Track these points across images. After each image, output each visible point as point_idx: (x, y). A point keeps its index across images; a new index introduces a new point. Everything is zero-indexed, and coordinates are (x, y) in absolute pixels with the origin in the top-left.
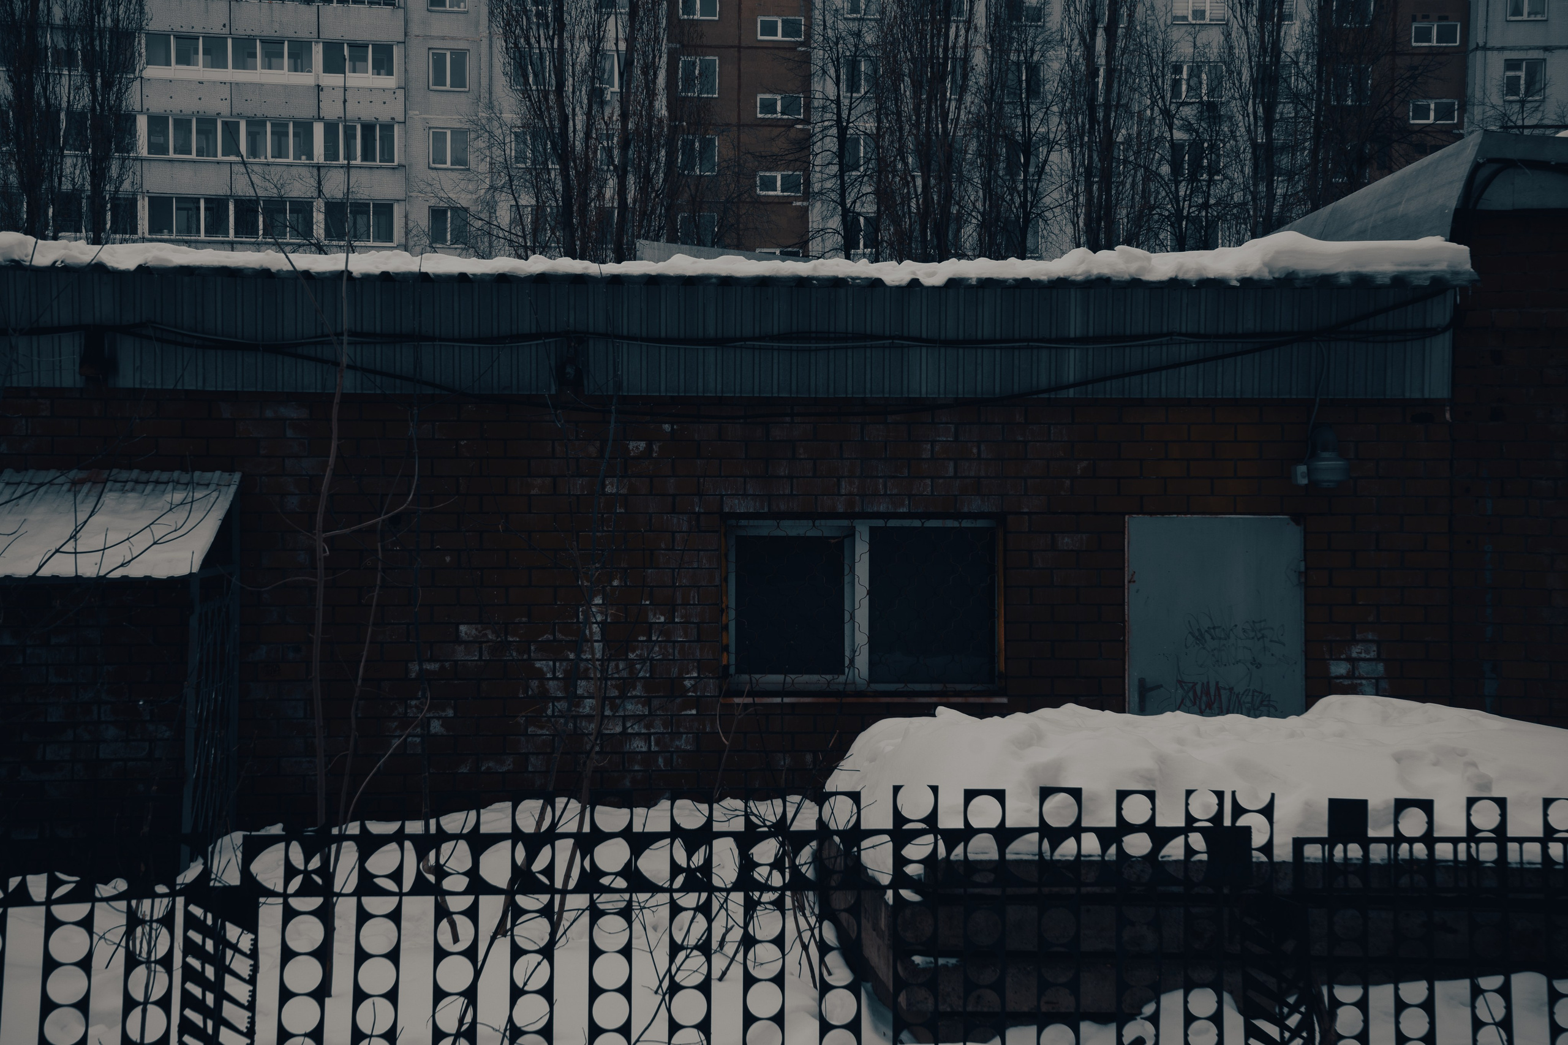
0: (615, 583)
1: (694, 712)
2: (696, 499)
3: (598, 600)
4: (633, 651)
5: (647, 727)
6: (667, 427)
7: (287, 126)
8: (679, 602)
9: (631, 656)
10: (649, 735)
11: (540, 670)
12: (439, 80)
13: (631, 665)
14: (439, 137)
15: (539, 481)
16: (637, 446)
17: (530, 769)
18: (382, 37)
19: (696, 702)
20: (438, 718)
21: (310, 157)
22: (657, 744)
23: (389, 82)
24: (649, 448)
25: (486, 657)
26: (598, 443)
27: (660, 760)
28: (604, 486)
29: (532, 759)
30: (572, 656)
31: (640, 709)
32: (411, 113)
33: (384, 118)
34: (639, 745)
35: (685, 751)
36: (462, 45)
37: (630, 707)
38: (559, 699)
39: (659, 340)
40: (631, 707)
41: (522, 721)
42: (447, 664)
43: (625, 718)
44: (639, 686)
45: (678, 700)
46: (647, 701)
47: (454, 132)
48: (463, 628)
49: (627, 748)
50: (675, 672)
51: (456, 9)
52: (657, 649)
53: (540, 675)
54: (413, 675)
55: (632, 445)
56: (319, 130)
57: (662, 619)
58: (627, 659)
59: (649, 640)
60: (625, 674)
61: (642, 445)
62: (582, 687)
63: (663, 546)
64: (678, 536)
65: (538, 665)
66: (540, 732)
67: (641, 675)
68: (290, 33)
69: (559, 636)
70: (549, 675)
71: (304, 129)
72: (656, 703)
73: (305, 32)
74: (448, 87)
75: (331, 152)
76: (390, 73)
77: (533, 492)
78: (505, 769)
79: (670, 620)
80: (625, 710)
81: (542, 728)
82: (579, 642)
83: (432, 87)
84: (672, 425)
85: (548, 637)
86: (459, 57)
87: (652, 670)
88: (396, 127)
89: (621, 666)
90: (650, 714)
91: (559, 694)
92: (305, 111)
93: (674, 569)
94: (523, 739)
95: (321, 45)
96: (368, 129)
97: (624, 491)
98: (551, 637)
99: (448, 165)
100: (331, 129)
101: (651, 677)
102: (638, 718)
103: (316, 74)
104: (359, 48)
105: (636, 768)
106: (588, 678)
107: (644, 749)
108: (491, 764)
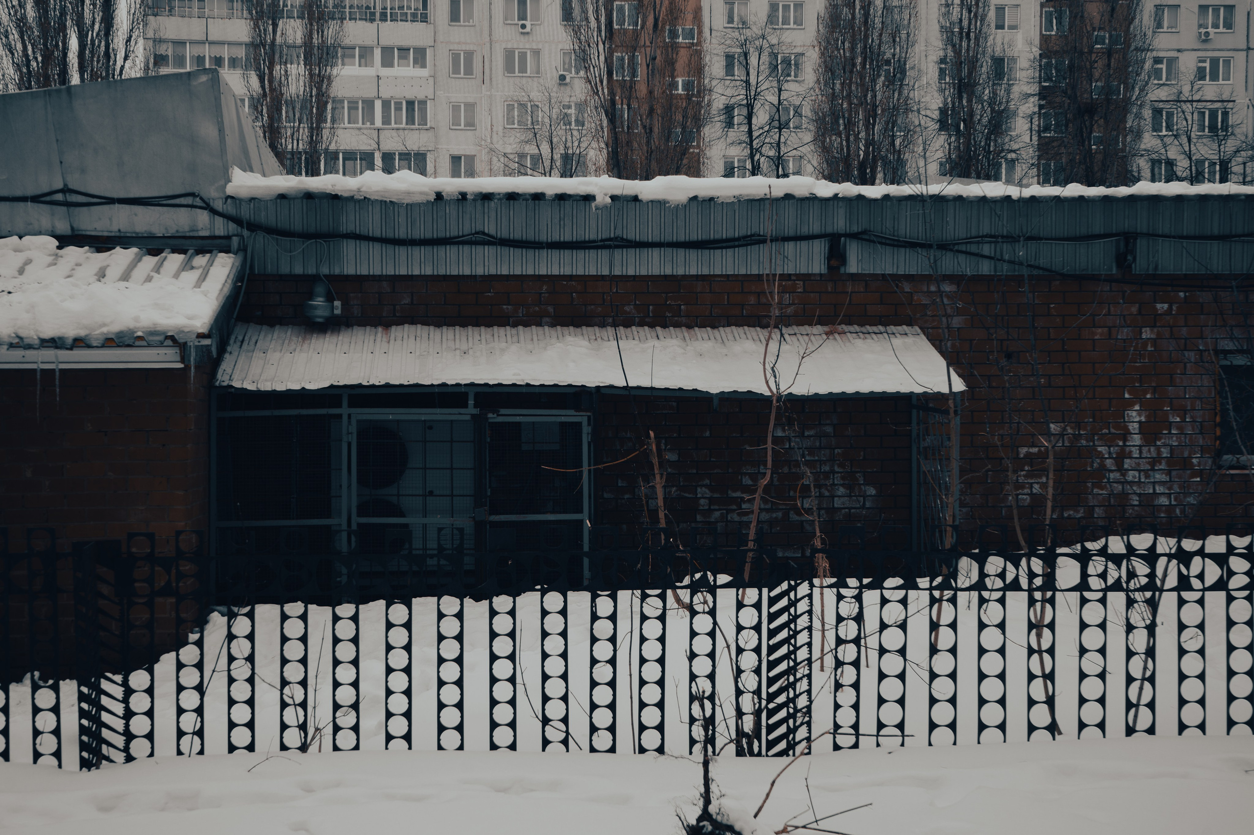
0: (1148, 396)
1: (1198, 479)
2: (1200, 341)
3: (1137, 407)
4: (1160, 440)
5: (1170, 489)
6: (1182, 294)
7: (357, 103)
8: (1189, 408)
9: (1158, 443)
10: (1170, 494)
11: (1100, 452)
12: (456, 70)
13: (1158, 449)
14: (456, 108)
15: (1100, 330)
16: (1162, 307)
17: (1096, 516)
18: (420, 43)
19: (1200, 473)
20: (1037, 483)
21: (373, 123)
22: (1175, 500)
23: (424, 72)
24: (1170, 308)
25: (1067, 444)
26: (1137, 305)
27: (1178, 511)
28: (1141, 333)
29: (1097, 509)
30: (1121, 443)
31: (1164, 478)
32: (438, 93)
33: (421, 96)
34: (1164, 501)
35: (1193, 505)
36: (471, 47)
37: (1157, 476)
38: (1112, 471)
39: (1182, 237)
40: (1159, 477)
41: (1089, 485)
42: (1042, 449)
43: (1154, 483)
44: (1164, 462)
45: (1189, 472)
46: (1169, 473)
47: (466, 105)
48: (1052, 426)
49: (1156, 503)
50: (1186, 454)
51: (467, 24)
52: (1174, 439)
53: (1100, 455)
54: (1022, 456)
55: (1159, 306)
56: (378, 105)
57: (1178, 419)
58: (1155, 445)
59: (1170, 433)
60: (1154, 455)
61: (1166, 306)
62: (1127, 463)
63: (1179, 372)
64: (1188, 365)
65: (1099, 449)
66: (1101, 492)
67: (1164, 455)
68: (360, 42)
69: (1113, 431)
70: (1106, 456)
71: (369, 104)
72: (1174, 473)
73: (370, 41)
74: (462, 75)
75: (386, 120)
76: (424, 66)
77: (1096, 337)
78: (1079, 515)
79: (1183, 420)
80: (1154, 478)
81: (1102, 490)
82: (1125, 435)
83: (452, 75)
84: (1185, 292)
85: (1105, 431)
86: (469, 55)
87: (1172, 452)
88: (428, 102)
89: (1152, 449)
90: (1170, 481)
91: (1113, 468)
92: (370, 93)
93: (1185, 387)
94: (1090, 496)
95: (379, 50)
96: (410, 104)
97: (1153, 336)
98: (1107, 431)
99: (462, 127)
100: (386, 104)
101: (1171, 457)
102: (1162, 483)
103: (376, 68)
104: (403, 50)
105: (1162, 515)
106: (1131, 458)
107: (1167, 503)
108: (1071, 512)
